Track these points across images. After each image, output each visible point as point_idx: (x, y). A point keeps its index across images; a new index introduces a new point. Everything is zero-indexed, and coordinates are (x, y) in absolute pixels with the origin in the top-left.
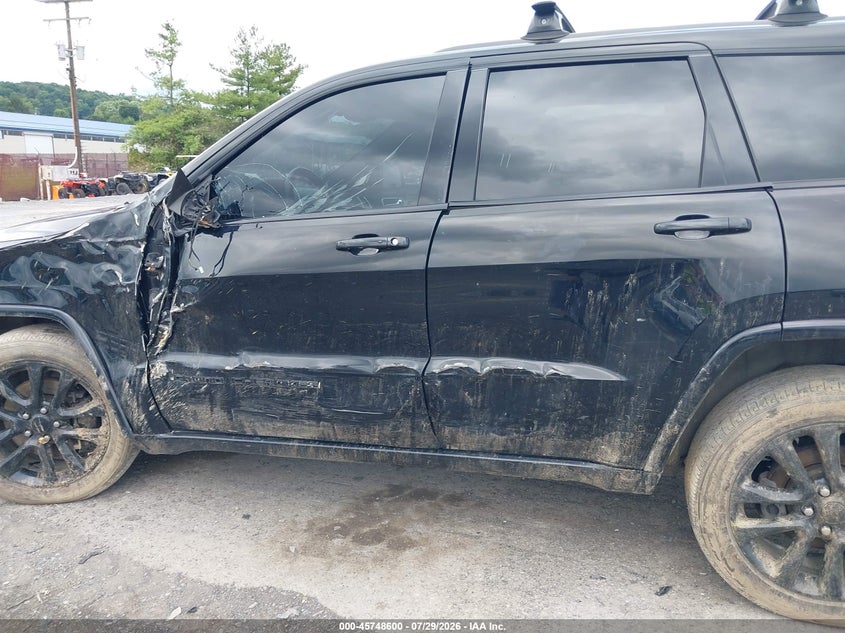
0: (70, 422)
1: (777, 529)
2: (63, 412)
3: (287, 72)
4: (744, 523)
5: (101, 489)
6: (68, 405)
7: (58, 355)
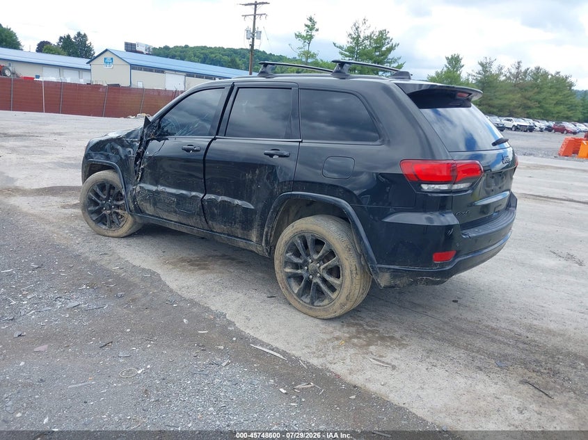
0: (118, 207)
1: (297, 273)
2: (115, 203)
3: (384, 49)
4: (288, 270)
5: (126, 235)
6: (118, 200)
7: (114, 181)
